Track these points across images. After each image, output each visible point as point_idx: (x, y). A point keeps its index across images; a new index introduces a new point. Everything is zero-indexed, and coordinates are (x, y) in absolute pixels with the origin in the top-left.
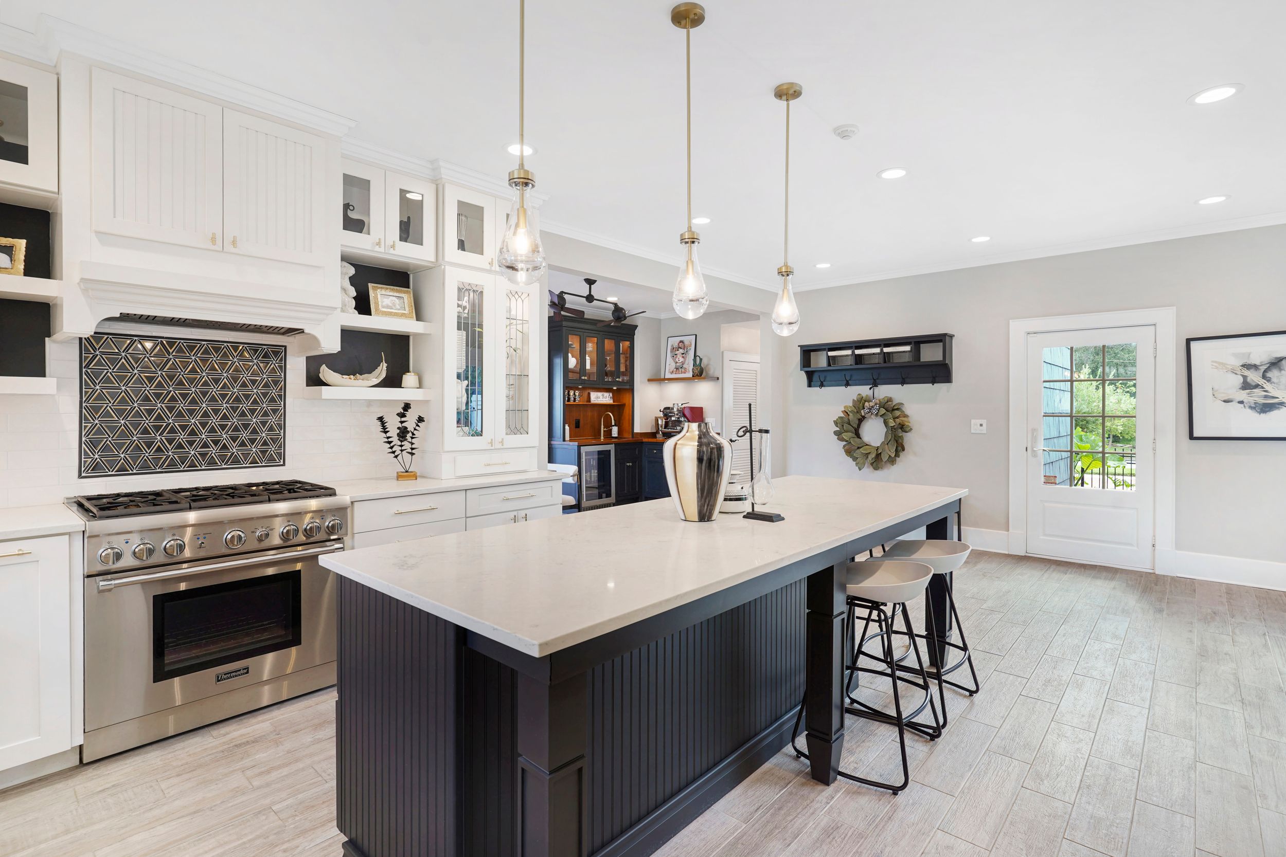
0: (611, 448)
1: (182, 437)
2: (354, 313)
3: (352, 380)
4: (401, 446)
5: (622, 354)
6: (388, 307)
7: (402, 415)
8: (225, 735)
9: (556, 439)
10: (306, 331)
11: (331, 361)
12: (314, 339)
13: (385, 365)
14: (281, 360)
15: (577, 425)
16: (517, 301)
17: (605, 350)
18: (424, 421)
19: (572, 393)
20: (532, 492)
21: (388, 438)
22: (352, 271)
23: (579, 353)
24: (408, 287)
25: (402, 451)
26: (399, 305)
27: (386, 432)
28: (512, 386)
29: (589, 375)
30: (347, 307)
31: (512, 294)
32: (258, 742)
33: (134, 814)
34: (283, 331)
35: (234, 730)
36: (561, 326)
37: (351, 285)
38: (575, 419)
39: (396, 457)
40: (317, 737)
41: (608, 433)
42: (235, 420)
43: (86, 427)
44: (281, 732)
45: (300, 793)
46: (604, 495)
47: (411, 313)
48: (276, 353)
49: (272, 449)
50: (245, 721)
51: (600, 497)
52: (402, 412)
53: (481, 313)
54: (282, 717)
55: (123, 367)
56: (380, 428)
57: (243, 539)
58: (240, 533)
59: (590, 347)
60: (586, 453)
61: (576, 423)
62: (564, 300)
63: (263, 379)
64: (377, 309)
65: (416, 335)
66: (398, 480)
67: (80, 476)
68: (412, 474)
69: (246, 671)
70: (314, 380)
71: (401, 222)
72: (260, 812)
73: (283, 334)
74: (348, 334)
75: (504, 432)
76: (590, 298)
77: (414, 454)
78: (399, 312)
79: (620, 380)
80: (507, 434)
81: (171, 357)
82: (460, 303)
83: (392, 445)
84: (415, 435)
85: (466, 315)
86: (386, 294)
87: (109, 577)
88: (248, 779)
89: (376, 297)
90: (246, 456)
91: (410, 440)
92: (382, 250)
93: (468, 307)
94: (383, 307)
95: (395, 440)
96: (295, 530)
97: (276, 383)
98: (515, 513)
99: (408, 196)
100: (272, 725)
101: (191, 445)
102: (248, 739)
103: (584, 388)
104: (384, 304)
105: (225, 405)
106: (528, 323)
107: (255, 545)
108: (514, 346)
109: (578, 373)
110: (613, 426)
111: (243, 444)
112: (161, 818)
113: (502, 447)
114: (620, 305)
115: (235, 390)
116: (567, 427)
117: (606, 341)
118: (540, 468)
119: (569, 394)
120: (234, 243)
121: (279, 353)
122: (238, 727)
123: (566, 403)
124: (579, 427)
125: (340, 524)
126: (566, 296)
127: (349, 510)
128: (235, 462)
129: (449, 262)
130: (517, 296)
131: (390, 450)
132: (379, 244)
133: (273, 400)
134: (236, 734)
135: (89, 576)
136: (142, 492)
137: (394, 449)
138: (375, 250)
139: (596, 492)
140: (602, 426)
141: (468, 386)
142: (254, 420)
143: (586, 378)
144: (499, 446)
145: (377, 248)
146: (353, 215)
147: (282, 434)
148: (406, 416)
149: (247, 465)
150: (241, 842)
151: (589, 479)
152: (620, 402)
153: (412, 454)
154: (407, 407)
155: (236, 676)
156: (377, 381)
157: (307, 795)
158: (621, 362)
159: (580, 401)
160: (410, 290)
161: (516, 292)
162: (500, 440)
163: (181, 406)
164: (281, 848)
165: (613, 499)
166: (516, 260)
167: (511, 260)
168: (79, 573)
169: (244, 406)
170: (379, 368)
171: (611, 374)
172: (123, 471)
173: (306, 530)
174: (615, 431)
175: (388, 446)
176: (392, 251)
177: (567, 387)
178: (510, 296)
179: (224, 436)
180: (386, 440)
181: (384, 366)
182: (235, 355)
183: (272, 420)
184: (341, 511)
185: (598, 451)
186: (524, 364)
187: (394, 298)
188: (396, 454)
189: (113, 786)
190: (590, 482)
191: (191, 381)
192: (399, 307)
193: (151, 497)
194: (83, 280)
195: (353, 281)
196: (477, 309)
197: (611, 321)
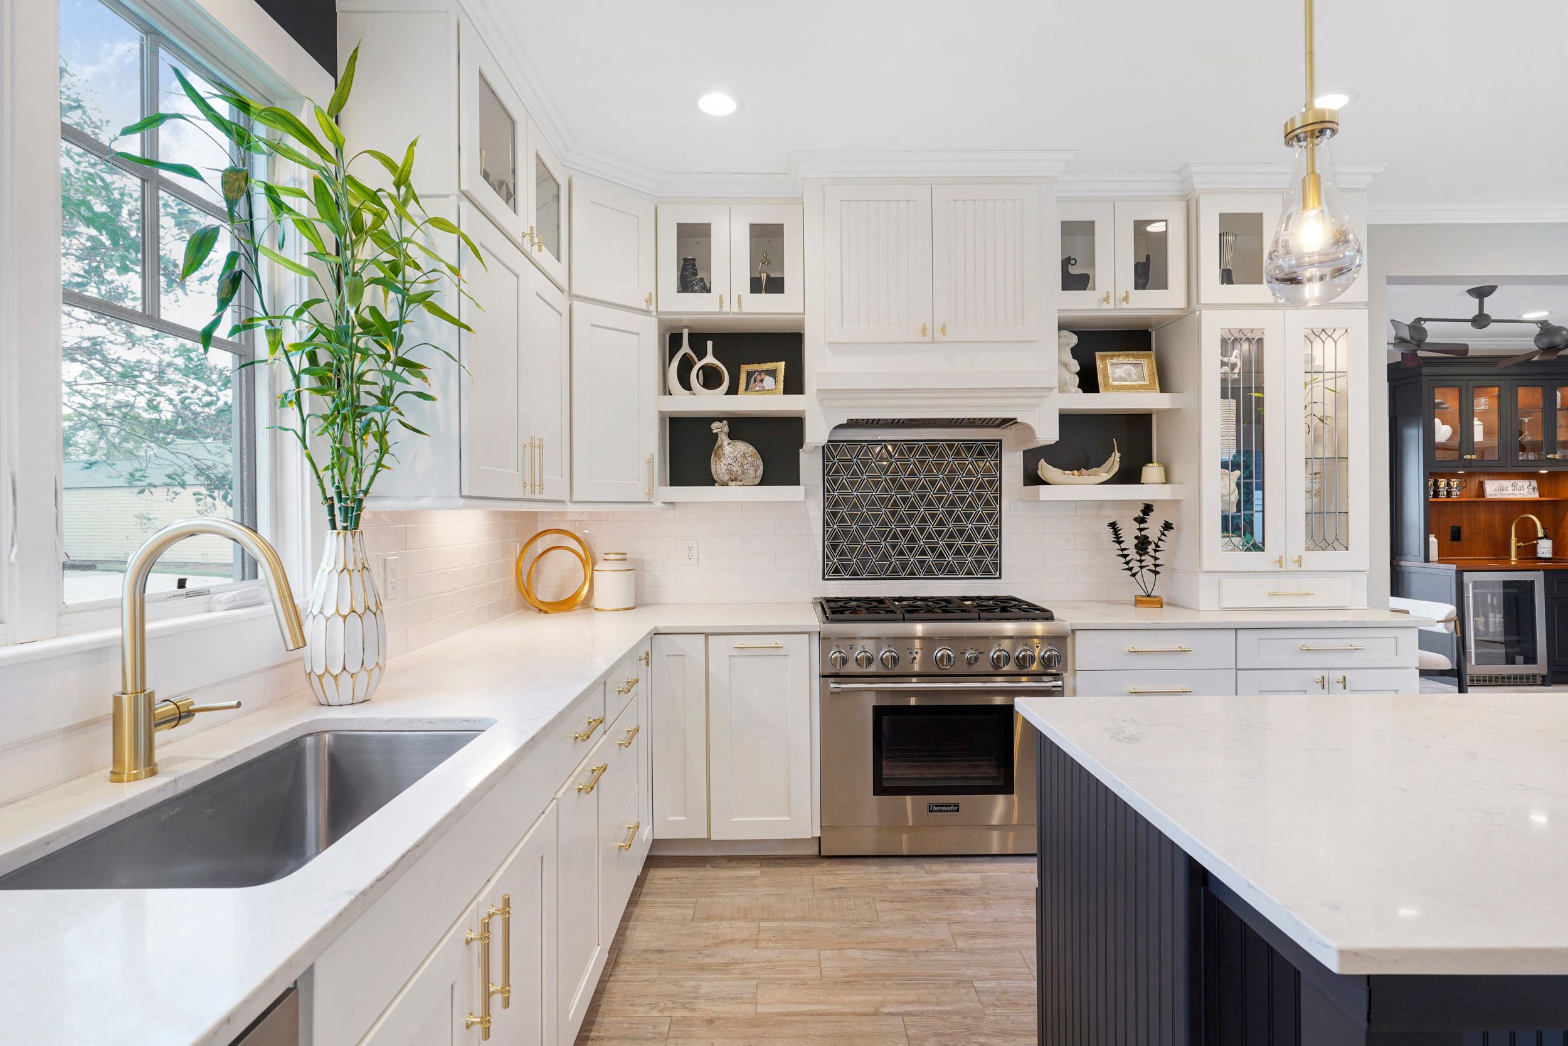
0: (1538, 578)
1: (903, 543)
2: (1077, 393)
3: (1076, 477)
4: (1141, 561)
5: (1560, 410)
6: (1121, 379)
7: (1141, 520)
8: (935, 873)
9: (1409, 557)
10: (1018, 421)
11: (1050, 454)
12: (1028, 429)
13: (1118, 455)
14: (996, 457)
15: (1456, 535)
16: (1324, 343)
17: (1519, 407)
18: (1172, 528)
19: (1443, 483)
20: (1356, 644)
21: (1123, 550)
22: (1074, 340)
23: (1457, 416)
24: (1150, 349)
25: (1141, 567)
26: (1136, 374)
27: (1120, 543)
28: (1318, 476)
29: (1482, 451)
30: (1069, 386)
31: (1315, 335)
32: (966, 894)
33: (852, 926)
34: (997, 422)
35: (945, 872)
36: (1420, 375)
37: (1074, 358)
38: (1450, 525)
39: (1134, 575)
40: (1028, 915)
41: (1529, 553)
42: (950, 526)
43: (828, 531)
44: (990, 892)
45: (1005, 979)
46: (1519, 658)
47: (1152, 383)
48: (991, 449)
49: (988, 559)
50: (957, 864)
51: (1510, 660)
52: (1142, 515)
53: (1260, 372)
54: (992, 874)
55: (855, 473)
56: (1112, 537)
57: (953, 659)
58: (950, 653)
59: (1482, 403)
60: (1475, 583)
61: (1453, 532)
62: (1424, 332)
63: (977, 480)
64: (1106, 384)
65: (1162, 412)
66: (1136, 606)
67: (824, 579)
68: (1155, 599)
69: (956, 808)
70: (1032, 479)
71: (1136, 266)
72: (960, 982)
73: (998, 426)
74: (1067, 420)
75: (1304, 546)
76: (1481, 320)
77: (1158, 573)
78: (1137, 383)
79: (1557, 456)
80: (1307, 549)
81: (893, 460)
82: (1226, 359)
83: (1128, 559)
84: (1159, 547)
85: (1236, 376)
86: (1119, 362)
87: (839, 679)
88: (953, 935)
89: (1105, 369)
90: (961, 565)
91: (1152, 553)
92: (1111, 306)
93: (1239, 364)
94: (1114, 380)
95: (1132, 553)
96: (1006, 656)
97: (991, 483)
98: (1324, 673)
99: (1150, 229)
100: (982, 879)
101: (911, 552)
102: (957, 887)
103: (1470, 474)
104: (1116, 376)
105: (941, 510)
106: (1347, 375)
107: (965, 669)
108: (1319, 414)
109: (1456, 450)
110: (1541, 538)
111: (958, 553)
112: (873, 942)
113: (1300, 569)
114: (1555, 322)
115: (951, 493)
116: (1433, 540)
117: (1521, 391)
118: (1372, 603)
119: (1436, 484)
120: (943, 331)
121: (993, 449)
122: (949, 869)
123: (1431, 500)
124: (1459, 539)
125: (1058, 656)
126: (1426, 325)
127: (1069, 640)
128: (950, 572)
129: (1207, 305)
130: (1323, 336)
131: (1126, 566)
132: (1106, 299)
133: (988, 503)
134: (944, 876)
135: (824, 676)
136: (869, 598)
137: (1131, 565)
138: (1103, 308)
139: (1501, 651)
140: (1513, 538)
141: (1239, 479)
142: (970, 526)
143: (1474, 457)
144: (1295, 567)
145: (1105, 306)
146: (1074, 270)
147: (998, 543)
148: (1146, 522)
149: (963, 576)
150: (939, 1008)
151: (1481, 628)
152: (1557, 496)
153: (1156, 573)
154: (1148, 509)
155: (947, 811)
156: (1106, 477)
157: (1012, 985)
158: (1558, 425)
159: (1460, 496)
160: (1153, 353)
161: (1323, 330)
162: (1296, 559)
163: (903, 510)
164: (979, 1040)
165: (1541, 667)
166: (1299, 266)
167: (1291, 267)
168: (816, 672)
169: (959, 511)
170: (1111, 459)
171: (1535, 447)
172: (855, 575)
173: (1018, 658)
174: (1545, 548)
175: (1124, 560)
176: (1124, 305)
177: (1433, 472)
178: (1312, 337)
179: (941, 543)
180: (1121, 553)
181: (1116, 456)
182: (950, 454)
183: (988, 526)
184: (1059, 640)
185: (1504, 581)
186: (1341, 441)
187: (1129, 366)
188: (1134, 571)
189: (840, 888)
190: (1487, 632)
191: (911, 484)
192: (1136, 378)
193: (874, 604)
194: (819, 391)
195: (1075, 352)
196: (1254, 368)
197: (1534, 353)
